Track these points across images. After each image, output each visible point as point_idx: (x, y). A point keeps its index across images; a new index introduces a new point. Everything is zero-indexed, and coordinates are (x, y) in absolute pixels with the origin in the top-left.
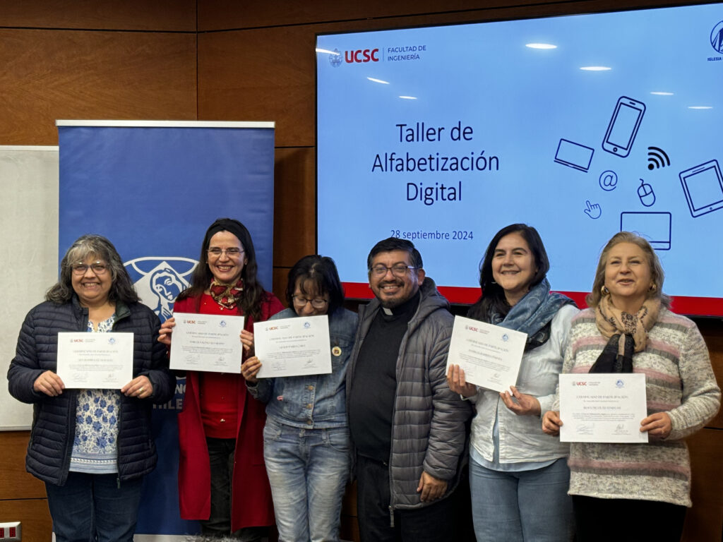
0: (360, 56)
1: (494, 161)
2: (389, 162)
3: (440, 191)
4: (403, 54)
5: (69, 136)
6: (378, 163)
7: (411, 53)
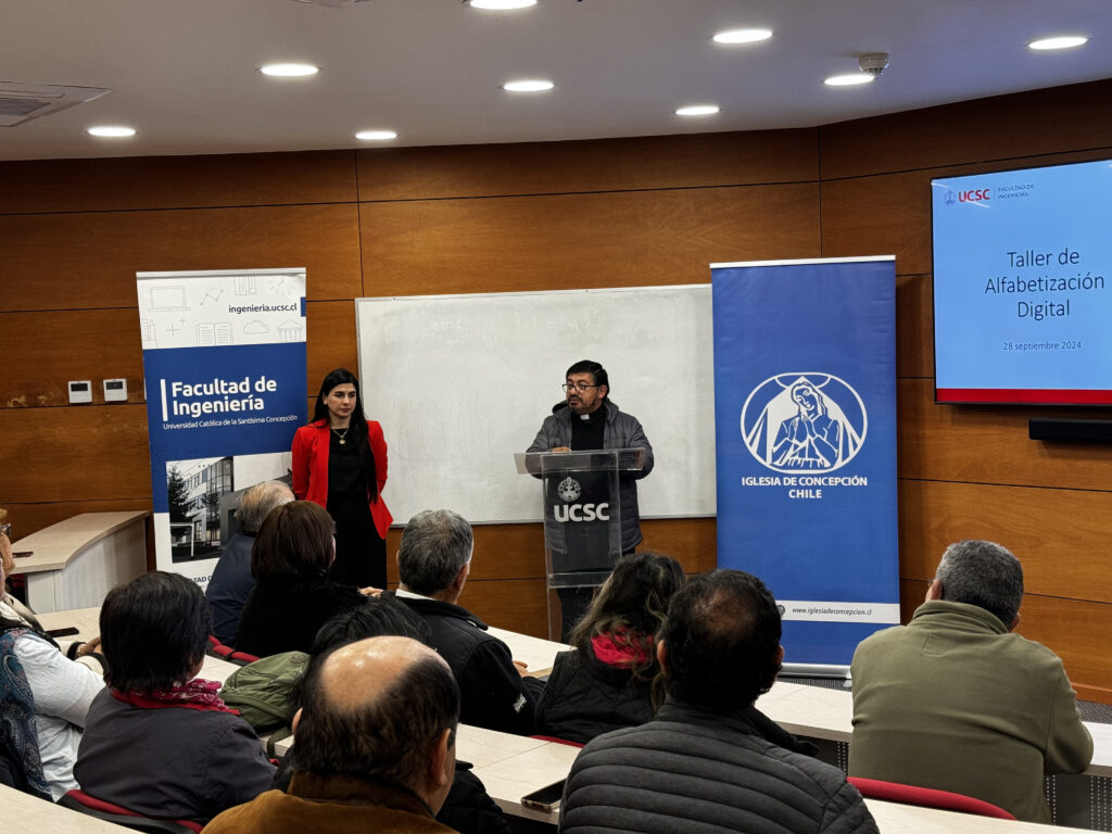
0: (973, 196)
1: (1100, 280)
2: (1001, 285)
3: (1049, 308)
4: (1012, 192)
5: (720, 276)
6: (990, 286)
7: (1020, 191)
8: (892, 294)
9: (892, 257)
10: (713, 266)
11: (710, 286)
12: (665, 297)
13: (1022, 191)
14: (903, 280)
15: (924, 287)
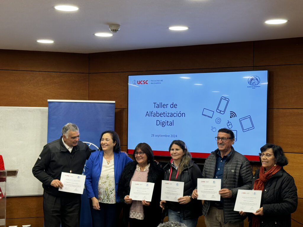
0: (142, 82)
1: (184, 114)
2: (151, 114)
3: (167, 123)
4: (156, 82)
5: (51, 105)
6: (147, 114)
7: (158, 82)
8: (113, 115)
9: (114, 102)
10: (49, 100)
11: (47, 108)
12: (29, 111)
13: (159, 82)
14: (118, 110)
15: (124, 113)
